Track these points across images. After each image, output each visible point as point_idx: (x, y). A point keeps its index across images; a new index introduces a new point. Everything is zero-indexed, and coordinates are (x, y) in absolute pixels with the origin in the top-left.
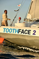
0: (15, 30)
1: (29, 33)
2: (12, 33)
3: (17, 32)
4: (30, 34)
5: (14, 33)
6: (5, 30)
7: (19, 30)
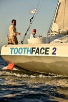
0: (26, 50)
1: (47, 52)
2: (23, 54)
3: (29, 52)
4: (48, 54)
5: (26, 54)
6: (13, 50)
7: (33, 48)
